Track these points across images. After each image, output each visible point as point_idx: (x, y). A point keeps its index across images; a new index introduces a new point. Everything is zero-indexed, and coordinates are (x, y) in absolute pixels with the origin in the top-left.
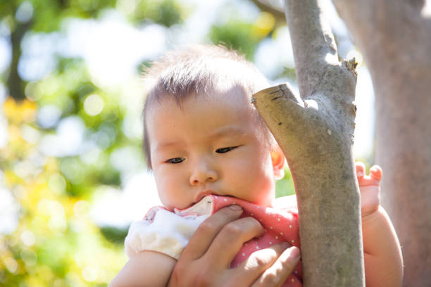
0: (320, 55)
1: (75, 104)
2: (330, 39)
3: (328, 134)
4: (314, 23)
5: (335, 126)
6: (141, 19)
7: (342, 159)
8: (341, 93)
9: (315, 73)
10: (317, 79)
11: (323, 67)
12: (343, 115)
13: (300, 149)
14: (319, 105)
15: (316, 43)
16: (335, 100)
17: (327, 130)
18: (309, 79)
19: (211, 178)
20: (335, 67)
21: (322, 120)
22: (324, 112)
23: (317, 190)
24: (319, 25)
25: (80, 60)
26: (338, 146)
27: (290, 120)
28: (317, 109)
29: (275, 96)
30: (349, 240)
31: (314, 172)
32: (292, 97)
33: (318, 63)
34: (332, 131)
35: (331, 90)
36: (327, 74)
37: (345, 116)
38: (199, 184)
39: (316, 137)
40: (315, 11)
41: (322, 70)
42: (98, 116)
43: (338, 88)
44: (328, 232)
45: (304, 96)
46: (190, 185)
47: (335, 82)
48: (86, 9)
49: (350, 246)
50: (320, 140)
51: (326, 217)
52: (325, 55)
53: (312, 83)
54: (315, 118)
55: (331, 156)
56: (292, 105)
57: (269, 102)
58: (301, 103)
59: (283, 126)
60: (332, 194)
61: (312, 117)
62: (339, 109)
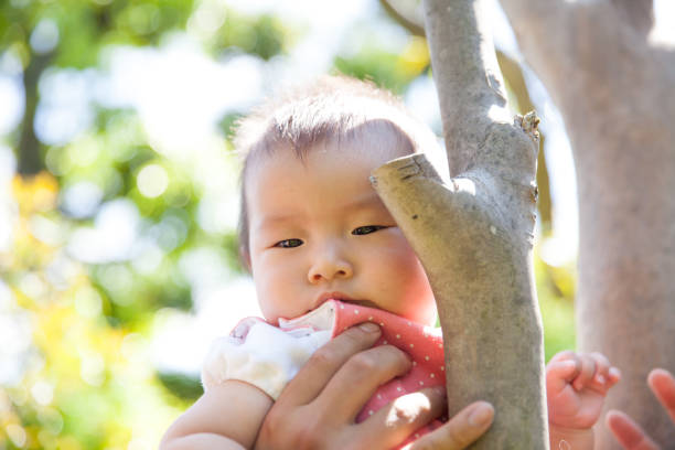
0: (481, 108)
1: (124, 180)
2: (497, 82)
3: (490, 233)
4: (472, 58)
5: (503, 221)
6: (224, 48)
7: (514, 272)
8: (512, 167)
9: (472, 136)
10: (475, 146)
11: (485, 126)
12: (515, 201)
13: (447, 257)
14: (477, 186)
15: (475, 89)
16: (502, 179)
17: (489, 227)
18: (463, 145)
19: (342, 273)
20: (504, 127)
21: (482, 211)
22: (485, 198)
23: (474, 322)
24: (479, 60)
25: (131, 111)
26: (508, 251)
27: (431, 211)
28: (474, 194)
29: (408, 173)
30: (525, 400)
31: (469, 294)
32: (434, 174)
33: (477, 120)
34: (498, 229)
35: (497, 163)
36: (490, 138)
37: (519, 203)
38: (321, 281)
39: (472, 238)
40: (473, 38)
41: (483, 131)
42: (160, 199)
43: (508, 159)
44: (491, 390)
45: (455, 173)
46: (309, 283)
47: (503, 152)
48: (141, 31)
49: (525, 412)
50: (479, 243)
51: (488, 366)
52: (489, 108)
53: (468, 152)
54: (470, 207)
55: (497, 269)
56: (435, 187)
57: (397, 182)
58: (448, 184)
59: (420, 221)
60: (498, 328)
61: (466, 206)
62: (509, 194)
